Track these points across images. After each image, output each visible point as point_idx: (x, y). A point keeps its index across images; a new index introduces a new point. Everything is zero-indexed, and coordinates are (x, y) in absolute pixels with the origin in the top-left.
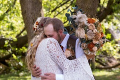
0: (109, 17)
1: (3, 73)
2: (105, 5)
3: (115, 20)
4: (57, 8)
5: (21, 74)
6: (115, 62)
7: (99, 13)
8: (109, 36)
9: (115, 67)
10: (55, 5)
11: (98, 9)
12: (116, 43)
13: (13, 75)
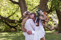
0: (51, 13)
1: (15, 31)
2: (49, 9)
3: (53, 14)
4: (33, 10)
5: (21, 32)
6: (53, 28)
7: (47, 11)
8: (51, 19)
9: (53, 30)
10: (32, 9)
11: (47, 10)
12: (53, 21)
13: (18, 32)
